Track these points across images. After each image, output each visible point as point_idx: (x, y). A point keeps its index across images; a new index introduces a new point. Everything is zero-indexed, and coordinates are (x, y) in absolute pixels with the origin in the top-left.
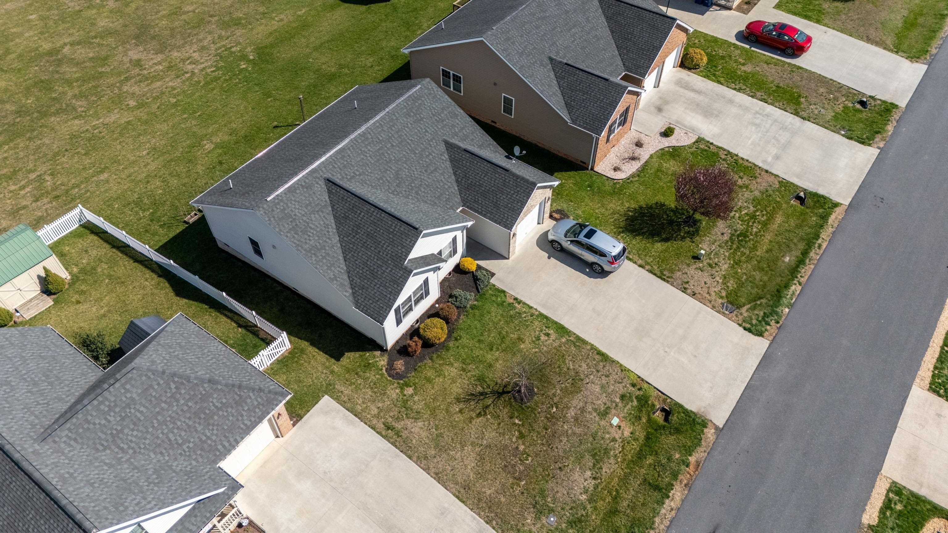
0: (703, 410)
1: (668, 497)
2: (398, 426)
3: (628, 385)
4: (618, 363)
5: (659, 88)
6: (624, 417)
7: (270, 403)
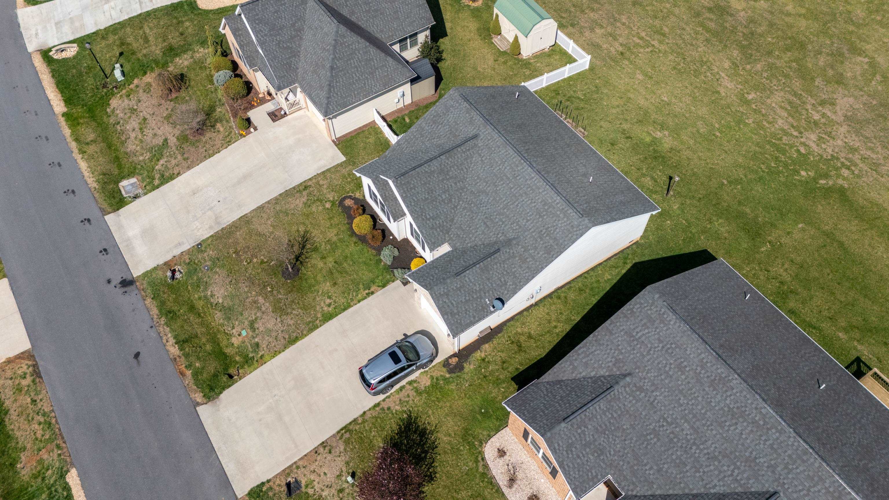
0: (218, 403)
1: (176, 343)
2: (305, 193)
3: (263, 352)
4: (283, 351)
6: (244, 342)
7: (321, 106)
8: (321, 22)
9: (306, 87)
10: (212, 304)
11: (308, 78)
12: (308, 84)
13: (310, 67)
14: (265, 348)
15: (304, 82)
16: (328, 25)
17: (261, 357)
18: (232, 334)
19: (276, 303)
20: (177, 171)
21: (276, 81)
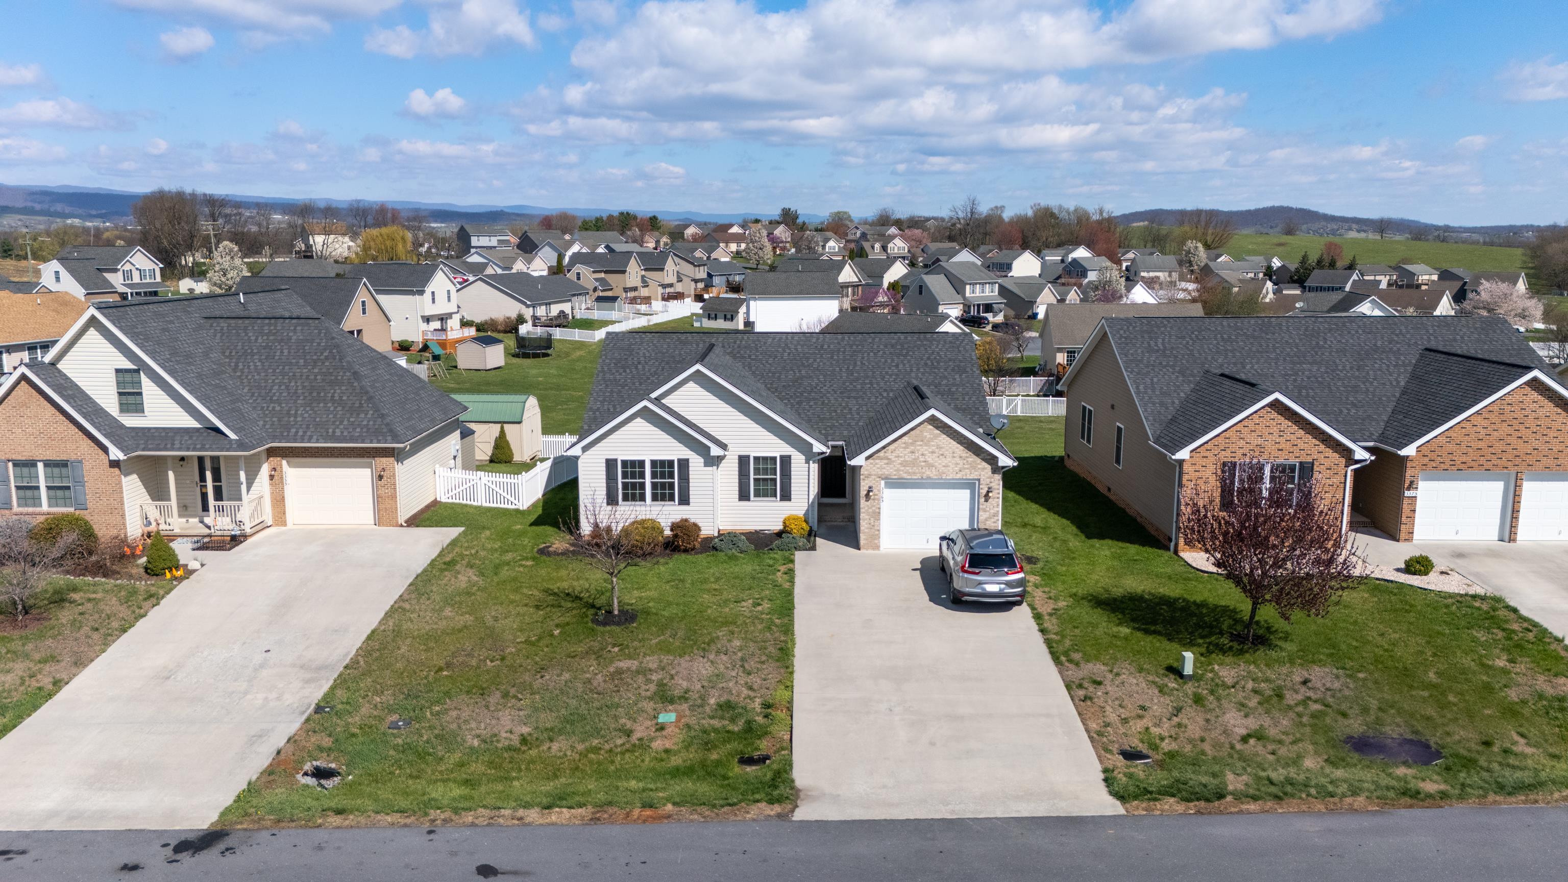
2: (458, 568)
3: (758, 700)
4: (792, 673)
5: (1512, 544)
6: (688, 726)
7: (377, 434)
8: (274, 334)
9: (305, 432)
10: (509, 748)
11: (299, 419)
12: (308, 427)
13: (295, 402)
14: (752, 694)
15: (293, 430)
16: (299, 328)
17: (767, 706)
18: (640, 739)
19: (664, 648)
20: (46, 682)
21: (232, 436)
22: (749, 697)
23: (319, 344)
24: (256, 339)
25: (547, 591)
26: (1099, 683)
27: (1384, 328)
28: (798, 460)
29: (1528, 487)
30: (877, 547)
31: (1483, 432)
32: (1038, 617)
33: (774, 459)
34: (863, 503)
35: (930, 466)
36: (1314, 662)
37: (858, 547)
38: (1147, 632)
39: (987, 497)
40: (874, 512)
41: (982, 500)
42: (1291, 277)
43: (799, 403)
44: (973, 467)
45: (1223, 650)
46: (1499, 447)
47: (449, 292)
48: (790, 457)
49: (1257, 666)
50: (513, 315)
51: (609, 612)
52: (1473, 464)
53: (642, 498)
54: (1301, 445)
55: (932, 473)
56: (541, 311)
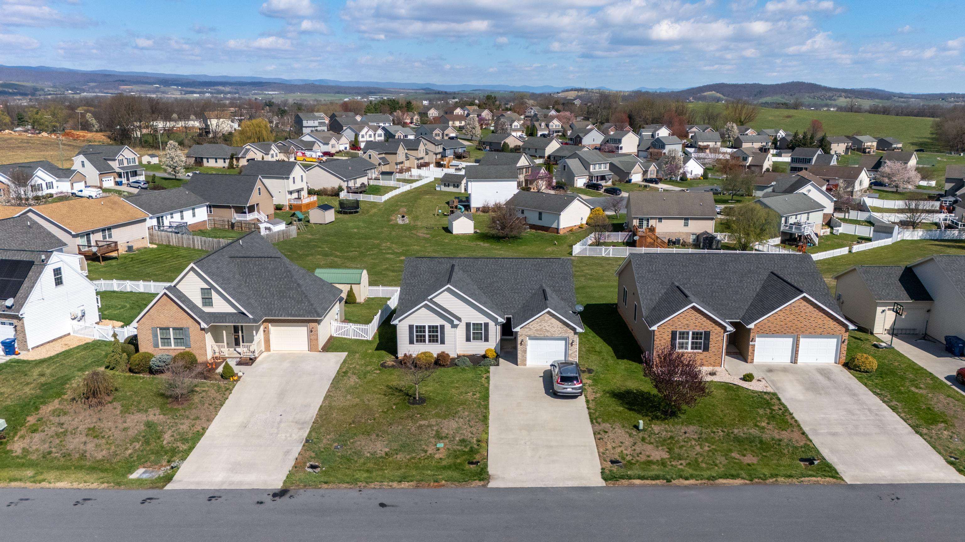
0: (495, 477)
2: (350, 375)
3: (475, 438)
4: (488, 427)
5: (795, 365)
6: (449, 449)
7: (310, 313)
8: (261, 265)
9: (279, 312)
10: (381, 457)
11: (276, 306)
12: (280, 309)
13: (273, 298)
14: (473, 436)
15: (274, 311)
16: (272, 262)
17: (478, 441)
18: (430, 454)
19: (438, 415)
20: (199, 428)
21: (251, 316)
22: (471, 437)
23: (281, 270)
24: (253, 268)
25: (387, 386)
26: (606, 432)
27: (756, 260)
28: (492, 324)
29: (802, 340)
30: (525, 365)
31: (783, 318)
32: (587, 401)
33: (481, 324)
34: (519, 346)
35: (548, 331)
36: (691, 424)
37: (517, 364)
38: (630, 409)
39: (572, 344)
40: (524, 350)
41: (570, 345)
42: (788, 145)
43: (493, 295)
44: (566, 332)
45: (657, 418)
46: (789, 324)
47: (302, 176)
48: (488, 323)
49: (669, 426)
50: (336, 186)
51: (415, 398)
52: (779, 331)
53: (425, 341)
54: (705, 324)
55: (548, 334)
56: (351, 184)
